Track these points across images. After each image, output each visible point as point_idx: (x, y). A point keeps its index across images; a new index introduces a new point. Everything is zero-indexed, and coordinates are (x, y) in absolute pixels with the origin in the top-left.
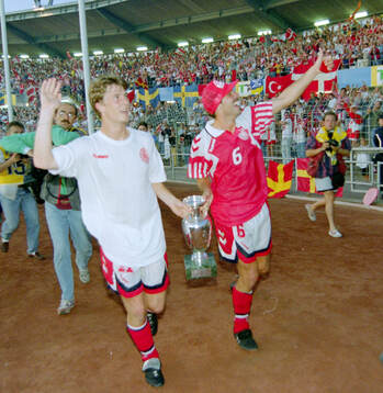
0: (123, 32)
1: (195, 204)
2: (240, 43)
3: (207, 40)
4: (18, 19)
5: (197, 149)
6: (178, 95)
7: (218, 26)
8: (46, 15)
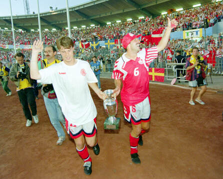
0: (85, 19)
1: (109, 94)
2: (132, 22)
3: (119, 21)
4: (44, 15)
5: (117, 66)
6: (107, 44)
7: (123, 16)
8: (54, 13)
